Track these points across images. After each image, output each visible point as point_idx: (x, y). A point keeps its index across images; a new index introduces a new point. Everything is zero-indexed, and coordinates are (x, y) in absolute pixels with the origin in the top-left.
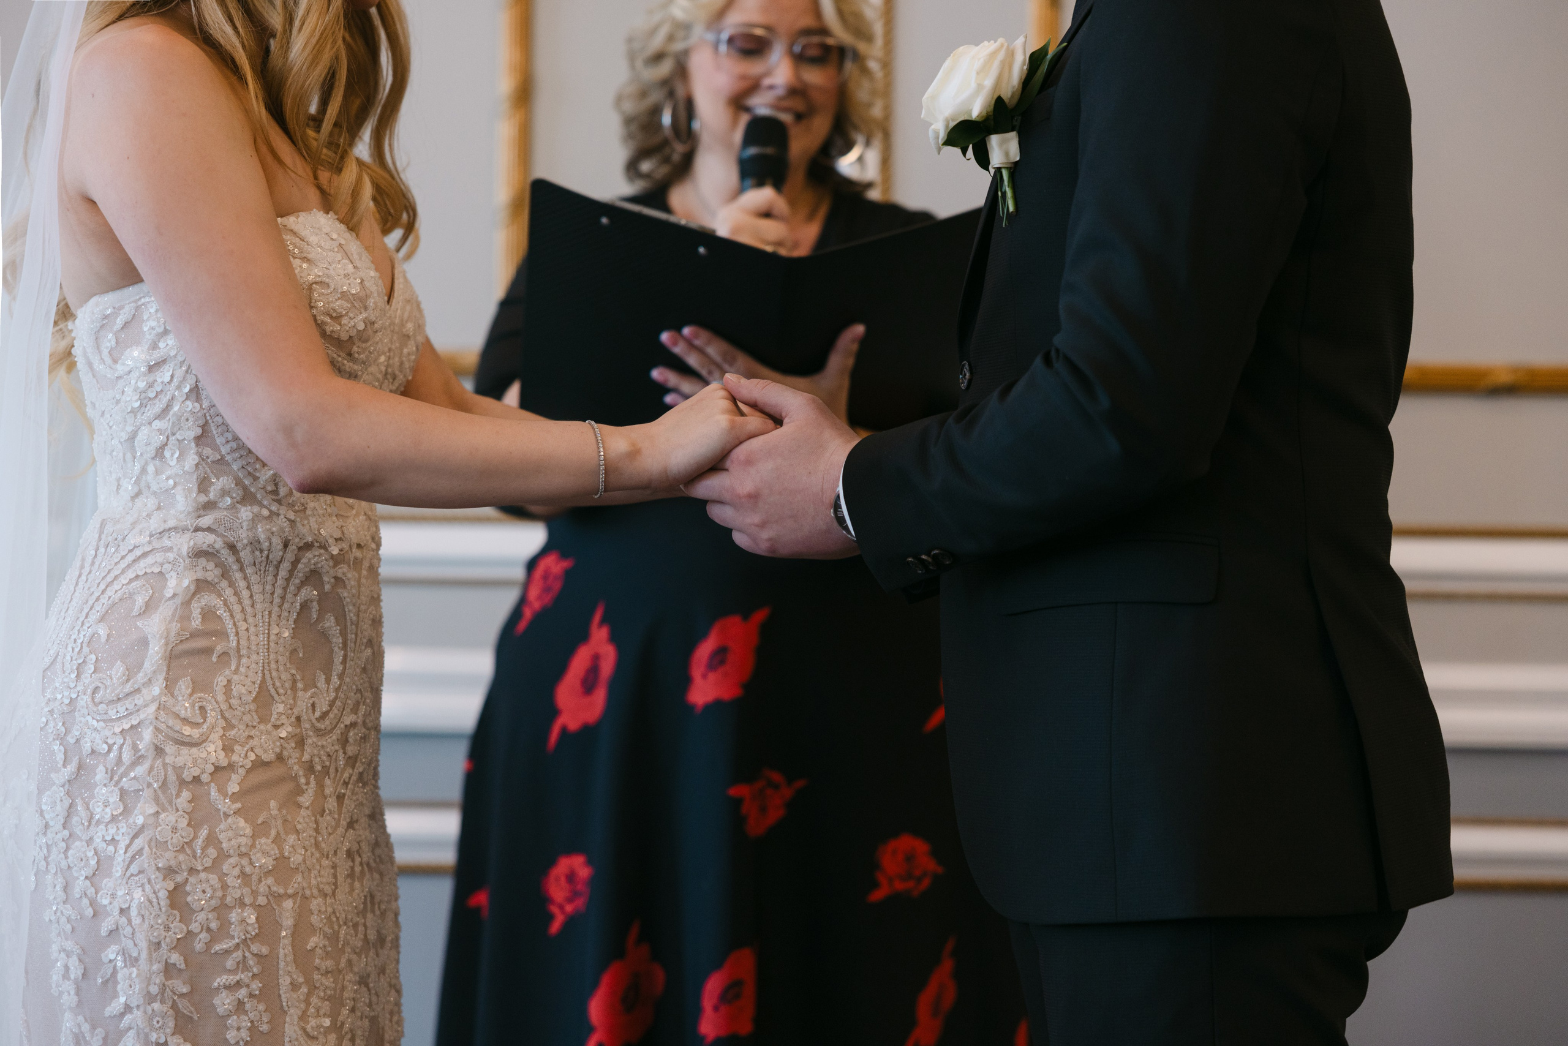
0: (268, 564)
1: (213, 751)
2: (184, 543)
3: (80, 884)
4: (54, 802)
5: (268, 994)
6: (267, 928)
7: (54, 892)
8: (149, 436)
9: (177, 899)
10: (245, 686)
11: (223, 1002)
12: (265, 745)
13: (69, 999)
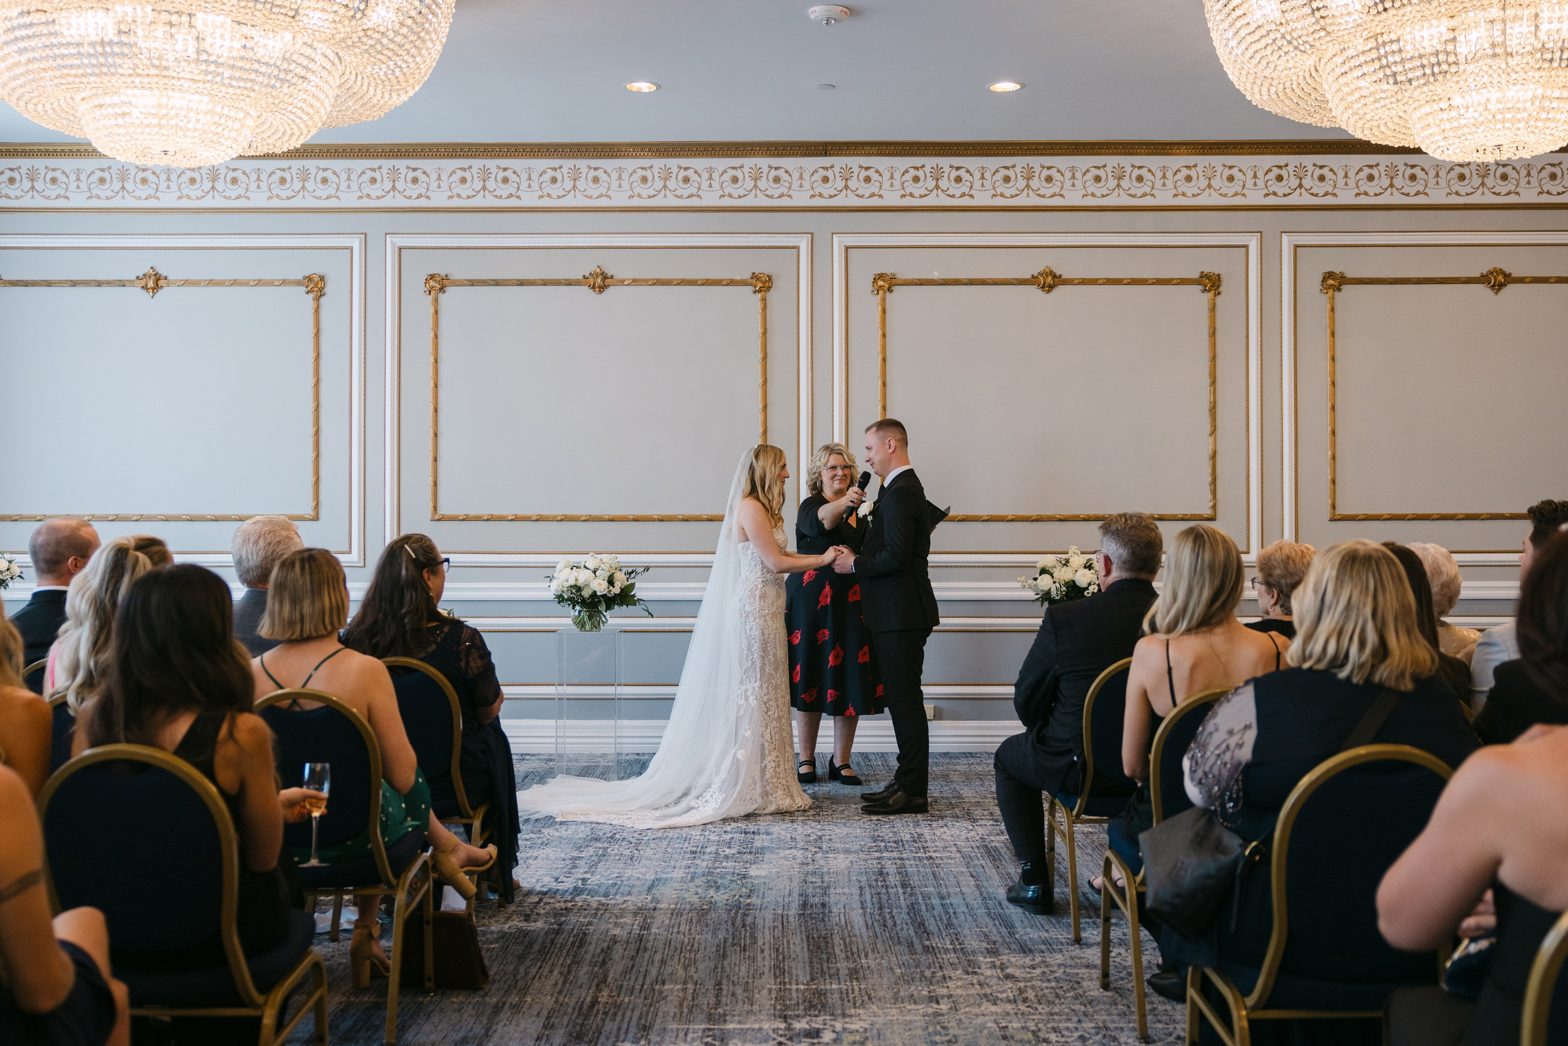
0: (772, 583)
1: (766, 611)
2: (761, 580)
3: (748, 632)
4: (743, 619)
5: (775, 648)
6: (775, 638)
7: (743, 632)
8: (753, 563)
9: (763, 633)
10: (770, 602)
11: (769, 649)
12: (773, 610)
13: (746, 648)
